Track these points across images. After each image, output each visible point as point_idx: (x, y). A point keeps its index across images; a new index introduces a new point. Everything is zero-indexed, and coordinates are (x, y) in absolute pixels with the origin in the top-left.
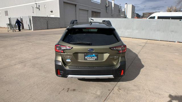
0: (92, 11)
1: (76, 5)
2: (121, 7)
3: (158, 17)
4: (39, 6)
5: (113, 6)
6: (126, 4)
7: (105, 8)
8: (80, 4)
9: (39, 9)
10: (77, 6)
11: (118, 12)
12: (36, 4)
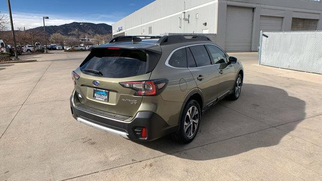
0: (293, 18)
1: (253, 9)
4: (189, 16)
8: (262, 6)
9: (189, 21)
10: (256, 10)
12: (185, 13)
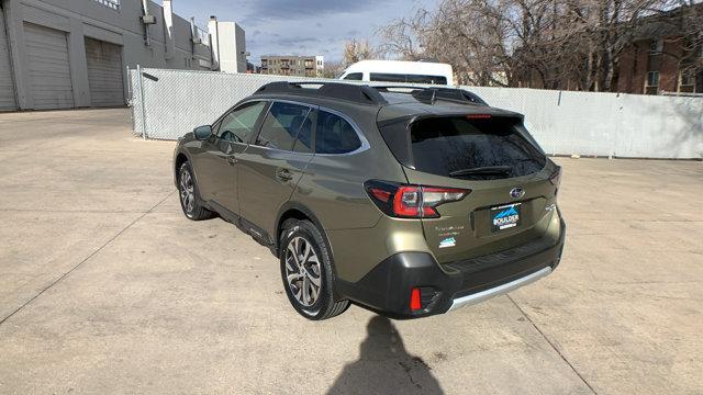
0: (85, 37)
1: (2, 2)
2: (195, 28)
3: (371, 74)
5: (169, 23)
6: (212, 17)
7: (138, 28)
11: (189, 46)
